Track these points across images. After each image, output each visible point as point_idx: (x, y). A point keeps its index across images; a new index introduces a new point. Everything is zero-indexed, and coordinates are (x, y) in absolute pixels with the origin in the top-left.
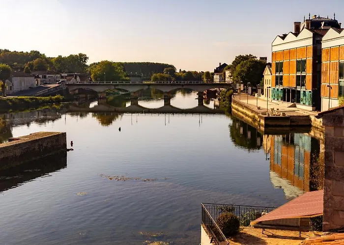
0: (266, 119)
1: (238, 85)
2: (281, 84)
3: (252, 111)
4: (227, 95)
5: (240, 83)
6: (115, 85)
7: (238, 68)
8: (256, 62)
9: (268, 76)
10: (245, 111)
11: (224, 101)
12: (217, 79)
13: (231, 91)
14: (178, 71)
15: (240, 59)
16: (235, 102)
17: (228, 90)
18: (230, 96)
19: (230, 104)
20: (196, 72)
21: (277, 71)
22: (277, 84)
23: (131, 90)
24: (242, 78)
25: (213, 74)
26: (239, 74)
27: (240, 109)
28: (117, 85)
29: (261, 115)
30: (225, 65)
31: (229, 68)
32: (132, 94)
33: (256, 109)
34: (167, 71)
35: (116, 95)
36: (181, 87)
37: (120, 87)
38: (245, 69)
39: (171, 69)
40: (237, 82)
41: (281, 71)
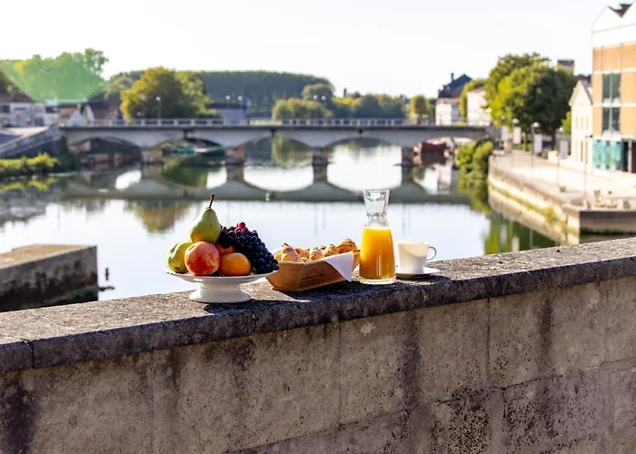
0: (584, 215)
1: (505, 129)
2: (616, 127)
3: (546, 197)
4: (478, 154)
5: (511, 126)
6: (186, 131)
7: (506, 87)
8: (551, 72)
9: (584, 109)
10: (526, 195)
11: (469, 170)
12: (444, 114)
13: (488, 145)
14: (338, 94)
15: (511, 65)
16: (498, 173)
17: (479, 144)
18: (485, 159)
19: (485, 179)
20: (386, 98)
21: (606, 95)
22: (605, 127)
23: (227, 141)
24: (517, 113)
25: (433, 102)
26: (509, 102)
27: (514, 191)
28: (191, 130)
29: (568, 205)
30: (465, 79)
31: (479, 86)
32: (230, 153)
33: (555, 192)
34: (312, 92)
35: (185, 156)
36: (355, 135)
37: (197, 135)
38: (523, 89)
39: (323, 88)
40: (504, 122)
41: (616, 95)
